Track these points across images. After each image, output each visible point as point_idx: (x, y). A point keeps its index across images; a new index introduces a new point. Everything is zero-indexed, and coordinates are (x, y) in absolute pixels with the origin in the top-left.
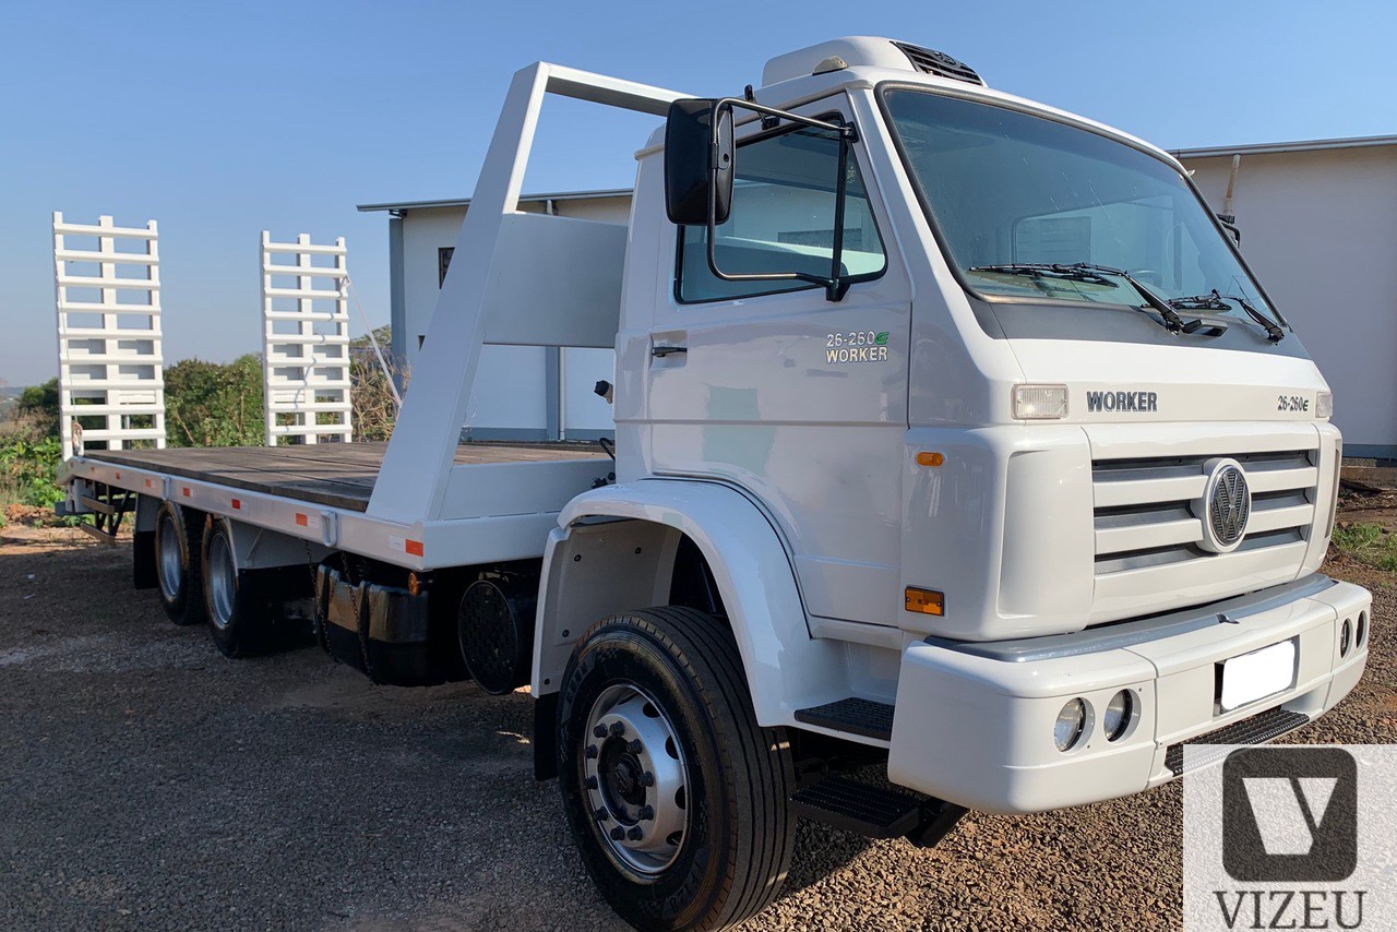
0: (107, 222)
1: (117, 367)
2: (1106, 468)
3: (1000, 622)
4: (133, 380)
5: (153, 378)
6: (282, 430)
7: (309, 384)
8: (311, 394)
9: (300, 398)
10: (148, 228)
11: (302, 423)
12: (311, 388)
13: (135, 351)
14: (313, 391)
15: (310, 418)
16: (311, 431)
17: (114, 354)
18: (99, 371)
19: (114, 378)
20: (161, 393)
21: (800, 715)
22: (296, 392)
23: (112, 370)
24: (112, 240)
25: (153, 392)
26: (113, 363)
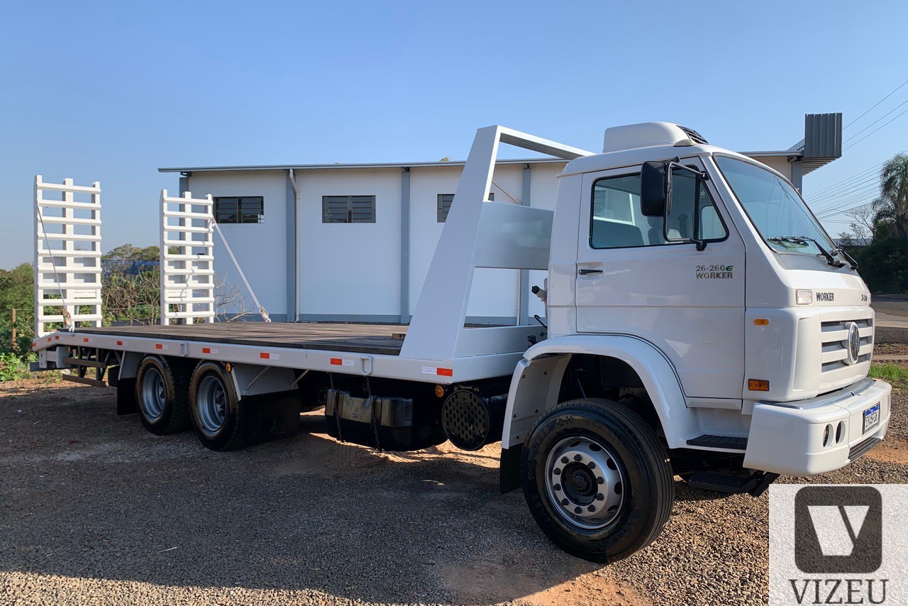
0: (69, 182)
1: (73, 275)
2: (826, 325)
3: (793, 393)
4: (81, 283)
5: (95, 282)
6: (173, 315)
7: (189, 286)
8: (190, 292)
9: (184, 295)
10: (94, 186)
11: (184, 310)
12: (190, 288)
13: (82, 264)
14: (191, 290)
15: (189, 307)
16: (189, 315)
17: (71, 267)
18: (62, 277)
19: (71, 281)
20: (99, 291)
21: (689, 442)
22: (181, 291)
23: (70, 277)
24: (72, 193)
25: (94, 291)
26: (71, 272)
